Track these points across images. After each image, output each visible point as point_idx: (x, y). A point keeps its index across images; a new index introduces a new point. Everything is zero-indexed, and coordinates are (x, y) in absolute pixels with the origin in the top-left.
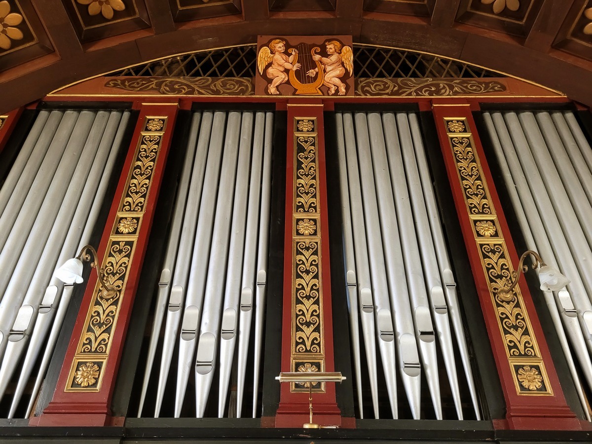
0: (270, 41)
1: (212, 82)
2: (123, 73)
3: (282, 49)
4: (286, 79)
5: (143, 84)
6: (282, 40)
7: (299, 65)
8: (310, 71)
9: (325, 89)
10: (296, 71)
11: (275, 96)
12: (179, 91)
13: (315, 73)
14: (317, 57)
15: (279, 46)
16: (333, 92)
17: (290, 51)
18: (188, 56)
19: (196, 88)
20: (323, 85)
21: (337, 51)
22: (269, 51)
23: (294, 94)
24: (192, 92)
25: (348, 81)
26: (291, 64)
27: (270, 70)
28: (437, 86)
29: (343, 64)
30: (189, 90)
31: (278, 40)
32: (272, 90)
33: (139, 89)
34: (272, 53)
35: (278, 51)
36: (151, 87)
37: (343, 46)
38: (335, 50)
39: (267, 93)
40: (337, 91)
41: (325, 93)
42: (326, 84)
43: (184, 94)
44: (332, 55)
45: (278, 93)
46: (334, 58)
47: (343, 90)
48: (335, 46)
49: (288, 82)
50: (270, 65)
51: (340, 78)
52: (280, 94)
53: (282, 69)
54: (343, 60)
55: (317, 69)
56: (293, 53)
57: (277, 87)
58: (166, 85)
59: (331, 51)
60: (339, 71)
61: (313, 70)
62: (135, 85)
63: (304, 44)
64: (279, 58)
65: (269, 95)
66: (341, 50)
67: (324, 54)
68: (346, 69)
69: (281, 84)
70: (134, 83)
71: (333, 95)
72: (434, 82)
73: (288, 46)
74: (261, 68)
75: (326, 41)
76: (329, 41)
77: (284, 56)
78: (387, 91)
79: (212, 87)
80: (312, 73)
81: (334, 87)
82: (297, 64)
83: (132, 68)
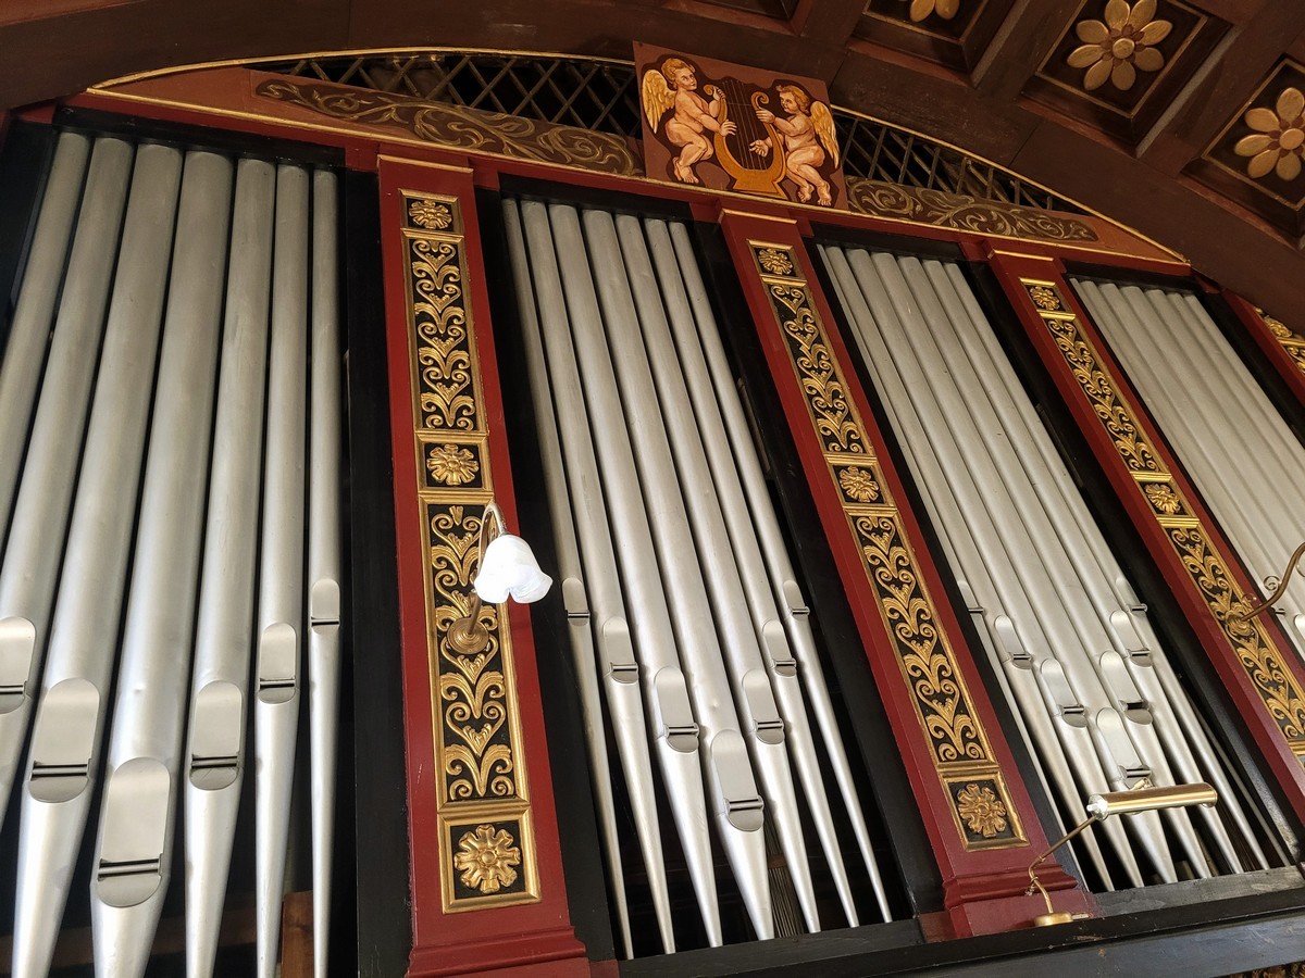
0: (662, 60)
1: (538, 131)
2: (297, 69)
3: (691, 83)
4: (710, 152)
5: (363, 108)
6: (689, 62)
7: (731, 124)
8: (757, 142)
9: (790, 187)
10: (729, 136)
11: (692, 187)
12: (466, 142)
13: (766, 148)
14: (765, 115)
15: (684, 74)
16: (808, 196)
17: (708, 89)
18: (458, 57)
19: (505, 140)
20: (786, 178)
21: (802, 108)
22: (665, 83)
23: (730, 188)
24: (498, 147)
25: (832, 176)
26: (716, 119)
27: (673, 125)
28: (987, 213)
29: (817, 138)
30: (488, 140)
31: (678, 62)
32: (683, 172)
33: (356, 117)
34: (670, 86)
35: (683, 86)
36: (386, 117)
37: (812, 100)
38: (799, 106)
39: (675, 179)
40: (815, 196)
41: (793, 197)
42: (790, 175)
43: (480, 148)
44: (795, 115)
45: (697, 180)
46: (799, 122)
47: (825, 194)
48: (796, 96)
49: (714, 159)
50: (670, 114)
51: (816, 168)
52: (701, 184)
53: (700, 130)
54: (818, 130)
55: (769, 140)
56: (716, 96)
57: (693, 166)
58: (425, 119)
59: (790, 106)
60: (812, 153)
61: (762, 142)
62: (340, 103)
63: (735, 80)
64: (686, 100)
65: (678, 182)
66: (809, 108)
67: (779, 111)
68: (826, 152)
69: (699, 161)
70: (337, 100)
71: (807, 202)
72: (979, 205)
73: (702, 80)
74: (652, 116)
75: (777, 82)
76: (785, 83)
77: (699, 100)
78: (905, 211)
79: (542, 143)
80: (761, 147)
81: (808, 186)
82: (727, 123)
83: (318, 60)
